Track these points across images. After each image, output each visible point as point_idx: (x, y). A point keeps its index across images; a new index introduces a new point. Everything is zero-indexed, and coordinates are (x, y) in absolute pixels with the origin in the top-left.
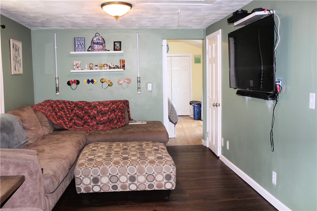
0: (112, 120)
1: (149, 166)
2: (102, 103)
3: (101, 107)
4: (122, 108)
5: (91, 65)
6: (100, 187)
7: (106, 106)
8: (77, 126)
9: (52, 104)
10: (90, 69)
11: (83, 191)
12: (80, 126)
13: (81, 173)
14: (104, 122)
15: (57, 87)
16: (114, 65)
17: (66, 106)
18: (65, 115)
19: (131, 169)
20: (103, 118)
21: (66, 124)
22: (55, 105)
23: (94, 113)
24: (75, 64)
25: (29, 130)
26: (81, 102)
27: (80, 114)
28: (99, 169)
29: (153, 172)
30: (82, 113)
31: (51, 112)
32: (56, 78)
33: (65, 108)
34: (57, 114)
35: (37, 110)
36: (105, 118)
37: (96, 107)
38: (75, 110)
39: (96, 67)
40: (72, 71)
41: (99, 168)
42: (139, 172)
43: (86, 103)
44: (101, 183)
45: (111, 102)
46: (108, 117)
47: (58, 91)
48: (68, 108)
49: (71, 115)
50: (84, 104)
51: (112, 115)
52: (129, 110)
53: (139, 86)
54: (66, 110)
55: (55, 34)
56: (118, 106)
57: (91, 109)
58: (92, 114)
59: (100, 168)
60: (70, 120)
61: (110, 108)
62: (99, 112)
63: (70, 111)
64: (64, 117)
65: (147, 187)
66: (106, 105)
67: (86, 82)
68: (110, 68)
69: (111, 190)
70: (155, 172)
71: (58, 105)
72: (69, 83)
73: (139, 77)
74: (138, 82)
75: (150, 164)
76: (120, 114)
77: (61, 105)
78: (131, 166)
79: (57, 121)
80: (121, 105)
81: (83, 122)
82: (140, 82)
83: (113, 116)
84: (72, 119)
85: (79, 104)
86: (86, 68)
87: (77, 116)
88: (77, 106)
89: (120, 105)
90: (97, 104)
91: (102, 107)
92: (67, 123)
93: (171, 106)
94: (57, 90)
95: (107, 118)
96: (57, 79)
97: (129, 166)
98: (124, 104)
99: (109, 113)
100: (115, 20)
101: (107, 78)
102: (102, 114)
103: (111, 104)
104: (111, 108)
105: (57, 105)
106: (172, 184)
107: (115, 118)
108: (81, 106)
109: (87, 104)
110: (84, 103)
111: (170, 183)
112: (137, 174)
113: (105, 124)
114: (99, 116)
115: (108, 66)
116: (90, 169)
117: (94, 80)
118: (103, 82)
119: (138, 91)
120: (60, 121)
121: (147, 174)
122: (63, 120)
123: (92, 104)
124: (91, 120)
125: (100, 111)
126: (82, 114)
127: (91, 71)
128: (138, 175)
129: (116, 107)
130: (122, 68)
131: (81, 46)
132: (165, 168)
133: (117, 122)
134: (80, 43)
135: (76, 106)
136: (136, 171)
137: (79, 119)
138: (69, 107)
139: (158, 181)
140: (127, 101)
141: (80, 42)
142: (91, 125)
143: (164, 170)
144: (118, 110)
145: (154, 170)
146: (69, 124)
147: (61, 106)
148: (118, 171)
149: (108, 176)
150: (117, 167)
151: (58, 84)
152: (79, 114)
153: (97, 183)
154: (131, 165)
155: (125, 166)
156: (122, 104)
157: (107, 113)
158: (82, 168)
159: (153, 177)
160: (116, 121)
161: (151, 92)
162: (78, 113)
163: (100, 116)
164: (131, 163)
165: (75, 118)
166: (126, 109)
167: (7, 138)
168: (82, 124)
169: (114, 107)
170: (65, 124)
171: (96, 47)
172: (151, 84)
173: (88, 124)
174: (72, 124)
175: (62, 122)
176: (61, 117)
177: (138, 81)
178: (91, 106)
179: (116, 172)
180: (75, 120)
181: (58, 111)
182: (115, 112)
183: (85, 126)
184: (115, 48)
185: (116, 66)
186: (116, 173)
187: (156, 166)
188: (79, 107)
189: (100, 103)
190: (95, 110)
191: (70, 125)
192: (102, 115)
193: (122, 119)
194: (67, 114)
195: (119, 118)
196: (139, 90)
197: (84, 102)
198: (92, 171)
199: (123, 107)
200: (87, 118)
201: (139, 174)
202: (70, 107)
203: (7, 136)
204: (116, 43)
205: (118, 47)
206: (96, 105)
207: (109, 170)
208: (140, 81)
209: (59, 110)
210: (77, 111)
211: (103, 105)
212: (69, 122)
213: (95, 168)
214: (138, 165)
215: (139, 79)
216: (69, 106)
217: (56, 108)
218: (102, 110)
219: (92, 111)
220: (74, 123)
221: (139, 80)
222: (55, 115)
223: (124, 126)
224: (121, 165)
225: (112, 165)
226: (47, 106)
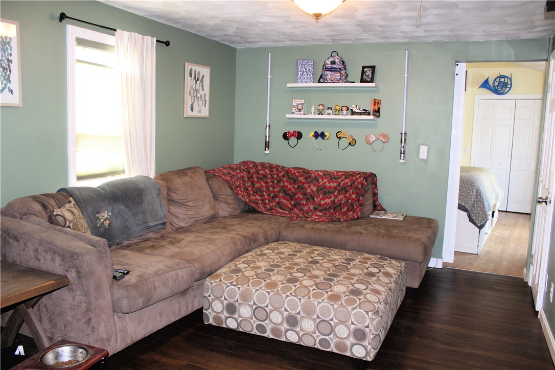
0: (340, 206)
1: (325, 304)
2: (328, 175)
3: (325, 180)
4: (360, 186)
5: (321, 106)
6: (237, 322)
7: (334, 180)
8: (282, 209)
9: (250, 167)
10: (319, 114)
11: (211, 321)
12: (286, 208)
13: (210, 291)
14: (325, 208)
15: (267, 140)
16: (362, 109)
17: (272, 173)
18: (267, 188)
19: (293, 303)
20: (325, 201)
21: (265, 204)
22: (254, 170)
23: (312, 190)
24: (294, 104)
25: (184, 205)
26: (296, 168)
27: (290, 189)
28: (239, 290)
29: (330, 318)
30: (294, 188)
31: (244, 181)
32: (266, 126)
33: (269, 176)
34: (253, 186)
35: (216, 175)
36: (328, 201)
37: (318, 180)
38: (284, 182)
39: (330, 111)
40: (288, 116)
41: (239, 288)
42: (305, 312)
43: (304, 171)
44: (239, 315)
45: (344, 175)
46: (332, 199)
47: (268, 148)
48: (273, 178)
49: (276, 190)
50: (299, 172)
51: (340, 198)
52: (376, 191)
53: (403, 150)
54: (269, 180)
55: (270, 54)
56: (354, 182)
57: (308, 183)
58: (309, 191)
59: (241, 290)
60: (273, 197)
61: (339, 184)
62: (321, 190)
63: (276, 182)
64: (263, 191)
65: (317, 344)
66: (335, 178)
67: (313, 136)
68: (353, 113)
69: (255, 332)
70: (334, 318)
71: (260, 170)
72: (286, 136)
73: (403, 133)
74: (401, 143)
75: (328, 301)
76: (354, 196)
77: (263, 170)
78: (293, 297)
79: (251, 197)
80: (359, 180)
81: (293, 203)
82: (405, 142)
83: (341, 200)
84: (275, 196)
85: (291, 171)
86: (313, 111)
87: (285, 192)
88: (288, 175)
89: (357, 180)
90: (320, 175)
91: (327, 180)
92: (267, 201)
93: (477, 192)
94: (267, 145)
95: (331, 201)
96: (268, 127)
97: (289, 296)
98: (366, 179)
99: (336, 193)
100: (313, 20)
101: (347, 132)
102: (325, 193)
103: (344, 177)
104: (342, 184)
105: (256, 171)
106: (366, 349)
107: (345, 203)
108: (294, 176)
109: (306, 173)
110: (301, 171)
111: (363, 348)
112: (302, 314)
113: (327, 212)
114: (319, 196)
115: (350, 111)
116: (225, 287)
117: (326, 134)
118: (340, 138)
119: (400, 159)
120: (257, 197)
121: (320, 318)
122: (263, 196)
123: (312, 174)
124: (306, 201)
125: (322, 187)
126: (293, 190)
127: (320, 116)
128: (302, 317)
129: (349, 184)
130: (372, 114)
131: (307, 74)
132: (355, 314)
133: (347, 209)
134: (306, 70)
135: (286, 175)
136: (300, 308)
137: (288, 197)
138: (275, 176)
139: (338, 337)
140: (372, 174)
141: (305, 68)
142: (306, 210)
143: (352, 318)
144: (352, 188)
145: (332, 314)
146: (268, 204)
147: (263, 172)
148: (268, 301)
149: (251, 306)
150: (269, 293)
151: (269, 136)
152: (288, 189)
153: (232, 314)
154: (293, 294)
155: (283, 295)
156: (361, 179)
157: (332, 192)
158: (213, 282)
159: (330, 328)
160: (345, 209)
161: (425, 161)
162: (287, 186)
163: (321, 196)
164: (295, 291)
165: (281, 195)
166: (371, 189)
167: (124, 213)
168: (290, 206)
169: (347, 183)
170: (263, 202)
171: (329, 75)
172: (427, 147)
173: (301, 207)
174: (274, 204)
175: (259, 198)
176: (260, 190)
177: (401, 139)
178: (310, 177)
179: (265, 302)
180: (280, 198)
181: (256, 180)
182: (347, 191)
183: (295, 210)
184: (364, 79)
185: (363, 110)
186: (265, 305)
187: (339, 307)
188: (291, 176)
189: (326, 173)
190: (314, 185)
191: (270, 205)
192: (323, 195)
193: (357, 205)
194: (269, 186)
195: (352, 205)
196: (402, 157)
197: (301, 169)
198: (228, 291)
199: (362, 185)
200: (301, 197)
201: (304, 315)
202: (278, 175)
203: (126, 210)
204: (365, 69)
205: (368, 76)
206: (317, 177)
207: (255, 296)
208: (405, 140)
209: (258, 178)
210: (286, 184)
211: (330, 178)
212: (269, 200)
213: (233, 287)
214: (307, 297)
215: (403, 136)
216: (276, 174)
217: (254, 176)
218: (326, 187)
219: (310, 187)
220: (278, 203)
221: (403, 138)
222: (250, 186)
223: (356, 219)
224: (278, 290)
225: (261, 288)
226: (240, 170)
